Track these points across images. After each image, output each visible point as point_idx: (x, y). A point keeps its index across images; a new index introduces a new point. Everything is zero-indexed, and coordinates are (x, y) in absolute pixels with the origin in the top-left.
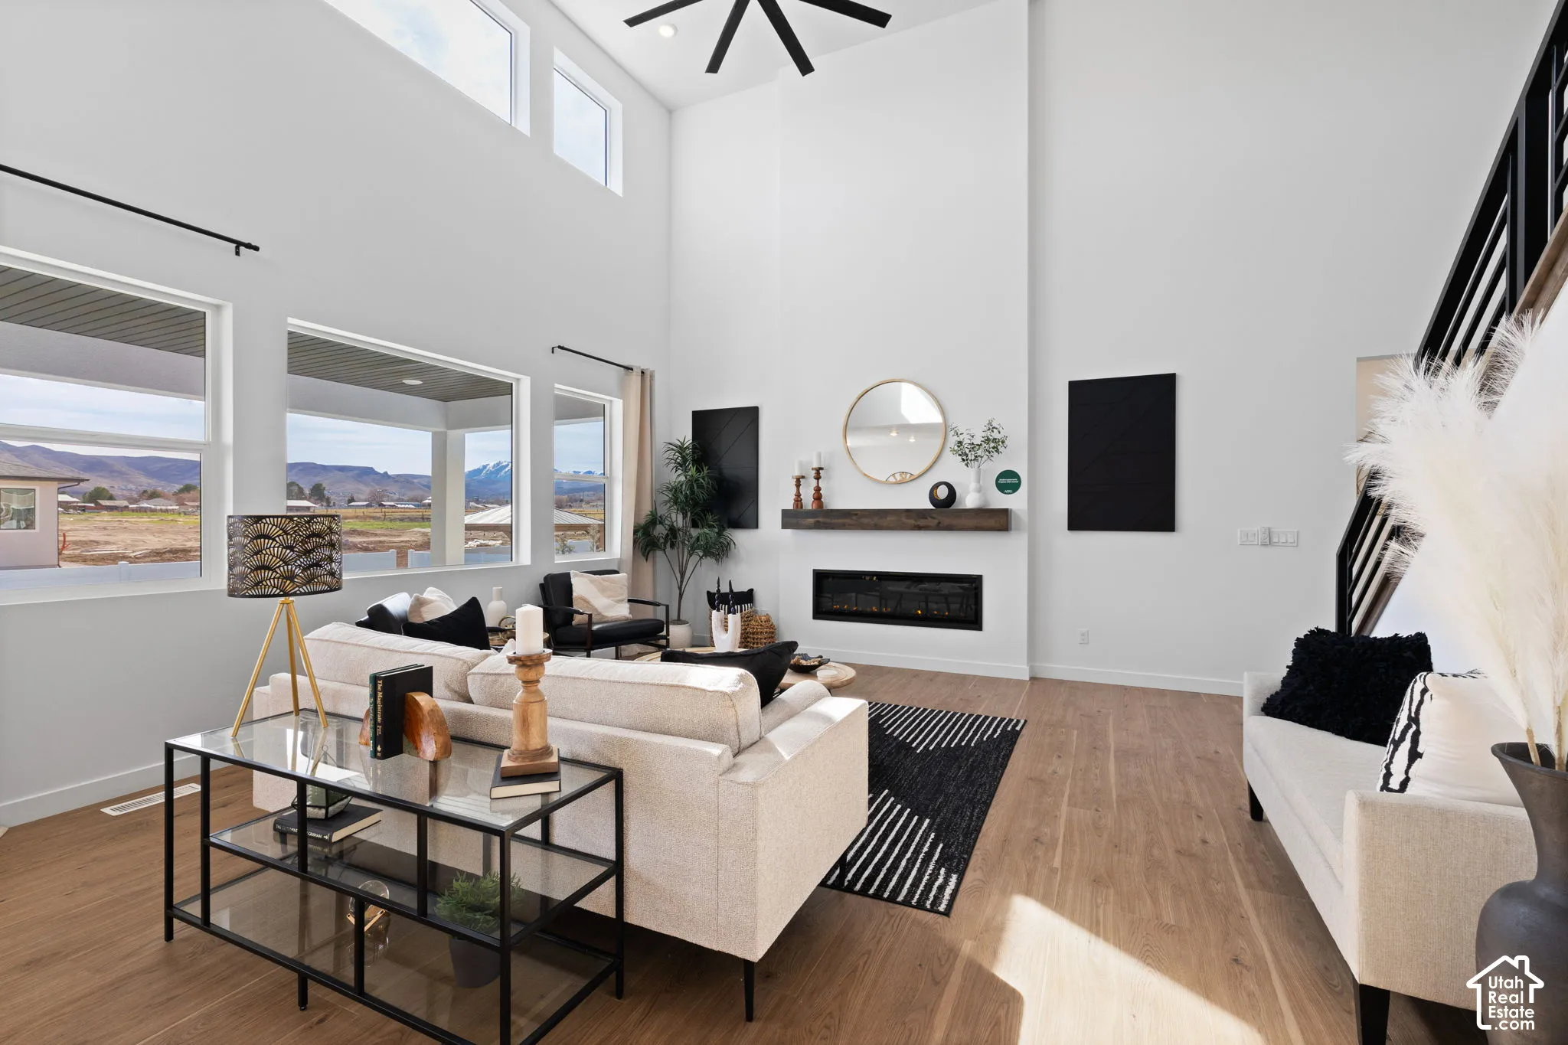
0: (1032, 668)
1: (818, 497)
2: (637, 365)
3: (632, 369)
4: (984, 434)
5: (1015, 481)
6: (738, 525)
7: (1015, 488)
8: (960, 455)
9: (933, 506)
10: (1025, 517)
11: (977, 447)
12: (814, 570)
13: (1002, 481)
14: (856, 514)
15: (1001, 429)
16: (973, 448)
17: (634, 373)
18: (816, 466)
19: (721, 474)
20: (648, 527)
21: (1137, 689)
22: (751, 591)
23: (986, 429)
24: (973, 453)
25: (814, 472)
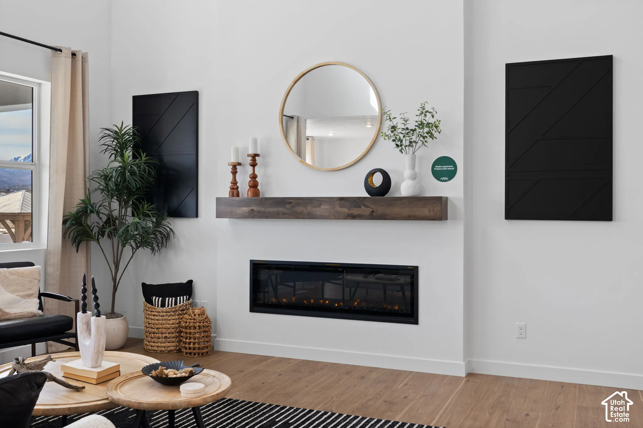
0: (469, 364)
1: (254, 185)
2: (67, 46)
3: (61, 51)
4: (417, 119)
5: (451, 168)
6: (178, 213)
7: (451, 175)
8: (394, 141)
9: (369, 194)
10: (461, 206)
11: (412, 132)
12: (251, 261)
13: (438, 168)
14: (290, 203)
15: (434, 113)
16: (407, 134)
17: (63, 54)
18: (251, 152)
19: (161, 160)
20: (81, 216)
21: (575, 386)
22: (190, 282)
23: (419, 112)
24: (408, 138)
25: (250, 158)
